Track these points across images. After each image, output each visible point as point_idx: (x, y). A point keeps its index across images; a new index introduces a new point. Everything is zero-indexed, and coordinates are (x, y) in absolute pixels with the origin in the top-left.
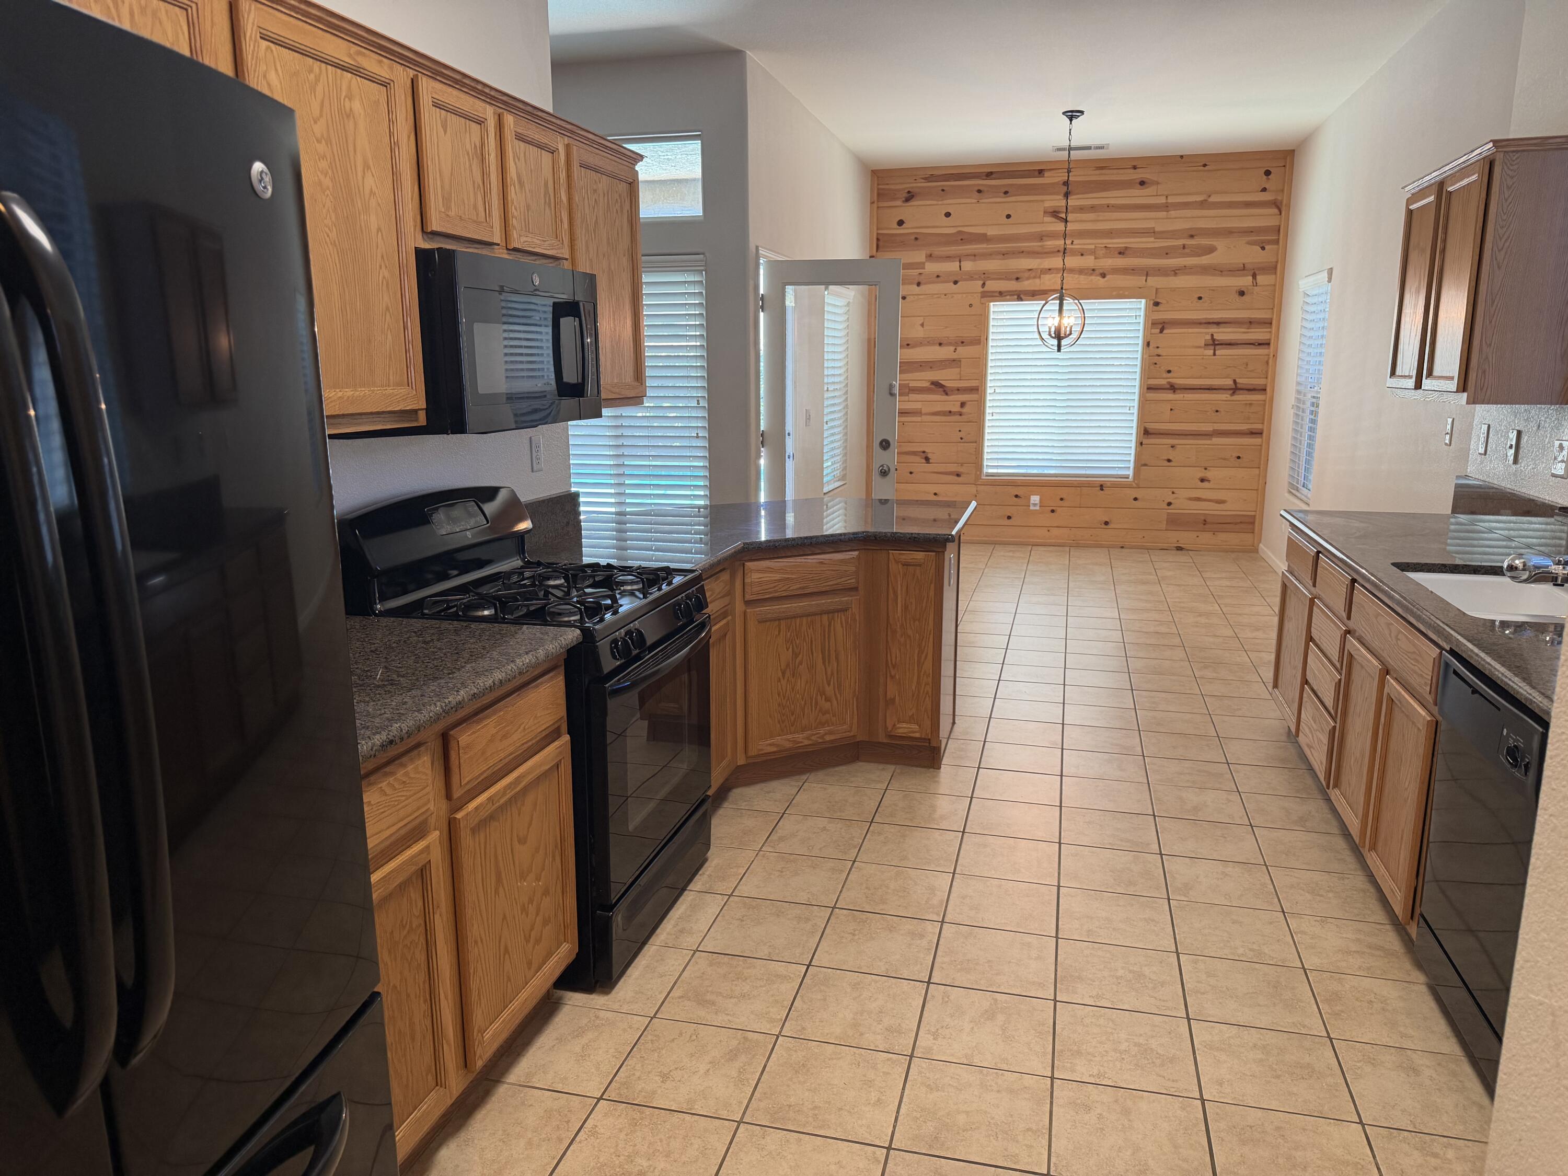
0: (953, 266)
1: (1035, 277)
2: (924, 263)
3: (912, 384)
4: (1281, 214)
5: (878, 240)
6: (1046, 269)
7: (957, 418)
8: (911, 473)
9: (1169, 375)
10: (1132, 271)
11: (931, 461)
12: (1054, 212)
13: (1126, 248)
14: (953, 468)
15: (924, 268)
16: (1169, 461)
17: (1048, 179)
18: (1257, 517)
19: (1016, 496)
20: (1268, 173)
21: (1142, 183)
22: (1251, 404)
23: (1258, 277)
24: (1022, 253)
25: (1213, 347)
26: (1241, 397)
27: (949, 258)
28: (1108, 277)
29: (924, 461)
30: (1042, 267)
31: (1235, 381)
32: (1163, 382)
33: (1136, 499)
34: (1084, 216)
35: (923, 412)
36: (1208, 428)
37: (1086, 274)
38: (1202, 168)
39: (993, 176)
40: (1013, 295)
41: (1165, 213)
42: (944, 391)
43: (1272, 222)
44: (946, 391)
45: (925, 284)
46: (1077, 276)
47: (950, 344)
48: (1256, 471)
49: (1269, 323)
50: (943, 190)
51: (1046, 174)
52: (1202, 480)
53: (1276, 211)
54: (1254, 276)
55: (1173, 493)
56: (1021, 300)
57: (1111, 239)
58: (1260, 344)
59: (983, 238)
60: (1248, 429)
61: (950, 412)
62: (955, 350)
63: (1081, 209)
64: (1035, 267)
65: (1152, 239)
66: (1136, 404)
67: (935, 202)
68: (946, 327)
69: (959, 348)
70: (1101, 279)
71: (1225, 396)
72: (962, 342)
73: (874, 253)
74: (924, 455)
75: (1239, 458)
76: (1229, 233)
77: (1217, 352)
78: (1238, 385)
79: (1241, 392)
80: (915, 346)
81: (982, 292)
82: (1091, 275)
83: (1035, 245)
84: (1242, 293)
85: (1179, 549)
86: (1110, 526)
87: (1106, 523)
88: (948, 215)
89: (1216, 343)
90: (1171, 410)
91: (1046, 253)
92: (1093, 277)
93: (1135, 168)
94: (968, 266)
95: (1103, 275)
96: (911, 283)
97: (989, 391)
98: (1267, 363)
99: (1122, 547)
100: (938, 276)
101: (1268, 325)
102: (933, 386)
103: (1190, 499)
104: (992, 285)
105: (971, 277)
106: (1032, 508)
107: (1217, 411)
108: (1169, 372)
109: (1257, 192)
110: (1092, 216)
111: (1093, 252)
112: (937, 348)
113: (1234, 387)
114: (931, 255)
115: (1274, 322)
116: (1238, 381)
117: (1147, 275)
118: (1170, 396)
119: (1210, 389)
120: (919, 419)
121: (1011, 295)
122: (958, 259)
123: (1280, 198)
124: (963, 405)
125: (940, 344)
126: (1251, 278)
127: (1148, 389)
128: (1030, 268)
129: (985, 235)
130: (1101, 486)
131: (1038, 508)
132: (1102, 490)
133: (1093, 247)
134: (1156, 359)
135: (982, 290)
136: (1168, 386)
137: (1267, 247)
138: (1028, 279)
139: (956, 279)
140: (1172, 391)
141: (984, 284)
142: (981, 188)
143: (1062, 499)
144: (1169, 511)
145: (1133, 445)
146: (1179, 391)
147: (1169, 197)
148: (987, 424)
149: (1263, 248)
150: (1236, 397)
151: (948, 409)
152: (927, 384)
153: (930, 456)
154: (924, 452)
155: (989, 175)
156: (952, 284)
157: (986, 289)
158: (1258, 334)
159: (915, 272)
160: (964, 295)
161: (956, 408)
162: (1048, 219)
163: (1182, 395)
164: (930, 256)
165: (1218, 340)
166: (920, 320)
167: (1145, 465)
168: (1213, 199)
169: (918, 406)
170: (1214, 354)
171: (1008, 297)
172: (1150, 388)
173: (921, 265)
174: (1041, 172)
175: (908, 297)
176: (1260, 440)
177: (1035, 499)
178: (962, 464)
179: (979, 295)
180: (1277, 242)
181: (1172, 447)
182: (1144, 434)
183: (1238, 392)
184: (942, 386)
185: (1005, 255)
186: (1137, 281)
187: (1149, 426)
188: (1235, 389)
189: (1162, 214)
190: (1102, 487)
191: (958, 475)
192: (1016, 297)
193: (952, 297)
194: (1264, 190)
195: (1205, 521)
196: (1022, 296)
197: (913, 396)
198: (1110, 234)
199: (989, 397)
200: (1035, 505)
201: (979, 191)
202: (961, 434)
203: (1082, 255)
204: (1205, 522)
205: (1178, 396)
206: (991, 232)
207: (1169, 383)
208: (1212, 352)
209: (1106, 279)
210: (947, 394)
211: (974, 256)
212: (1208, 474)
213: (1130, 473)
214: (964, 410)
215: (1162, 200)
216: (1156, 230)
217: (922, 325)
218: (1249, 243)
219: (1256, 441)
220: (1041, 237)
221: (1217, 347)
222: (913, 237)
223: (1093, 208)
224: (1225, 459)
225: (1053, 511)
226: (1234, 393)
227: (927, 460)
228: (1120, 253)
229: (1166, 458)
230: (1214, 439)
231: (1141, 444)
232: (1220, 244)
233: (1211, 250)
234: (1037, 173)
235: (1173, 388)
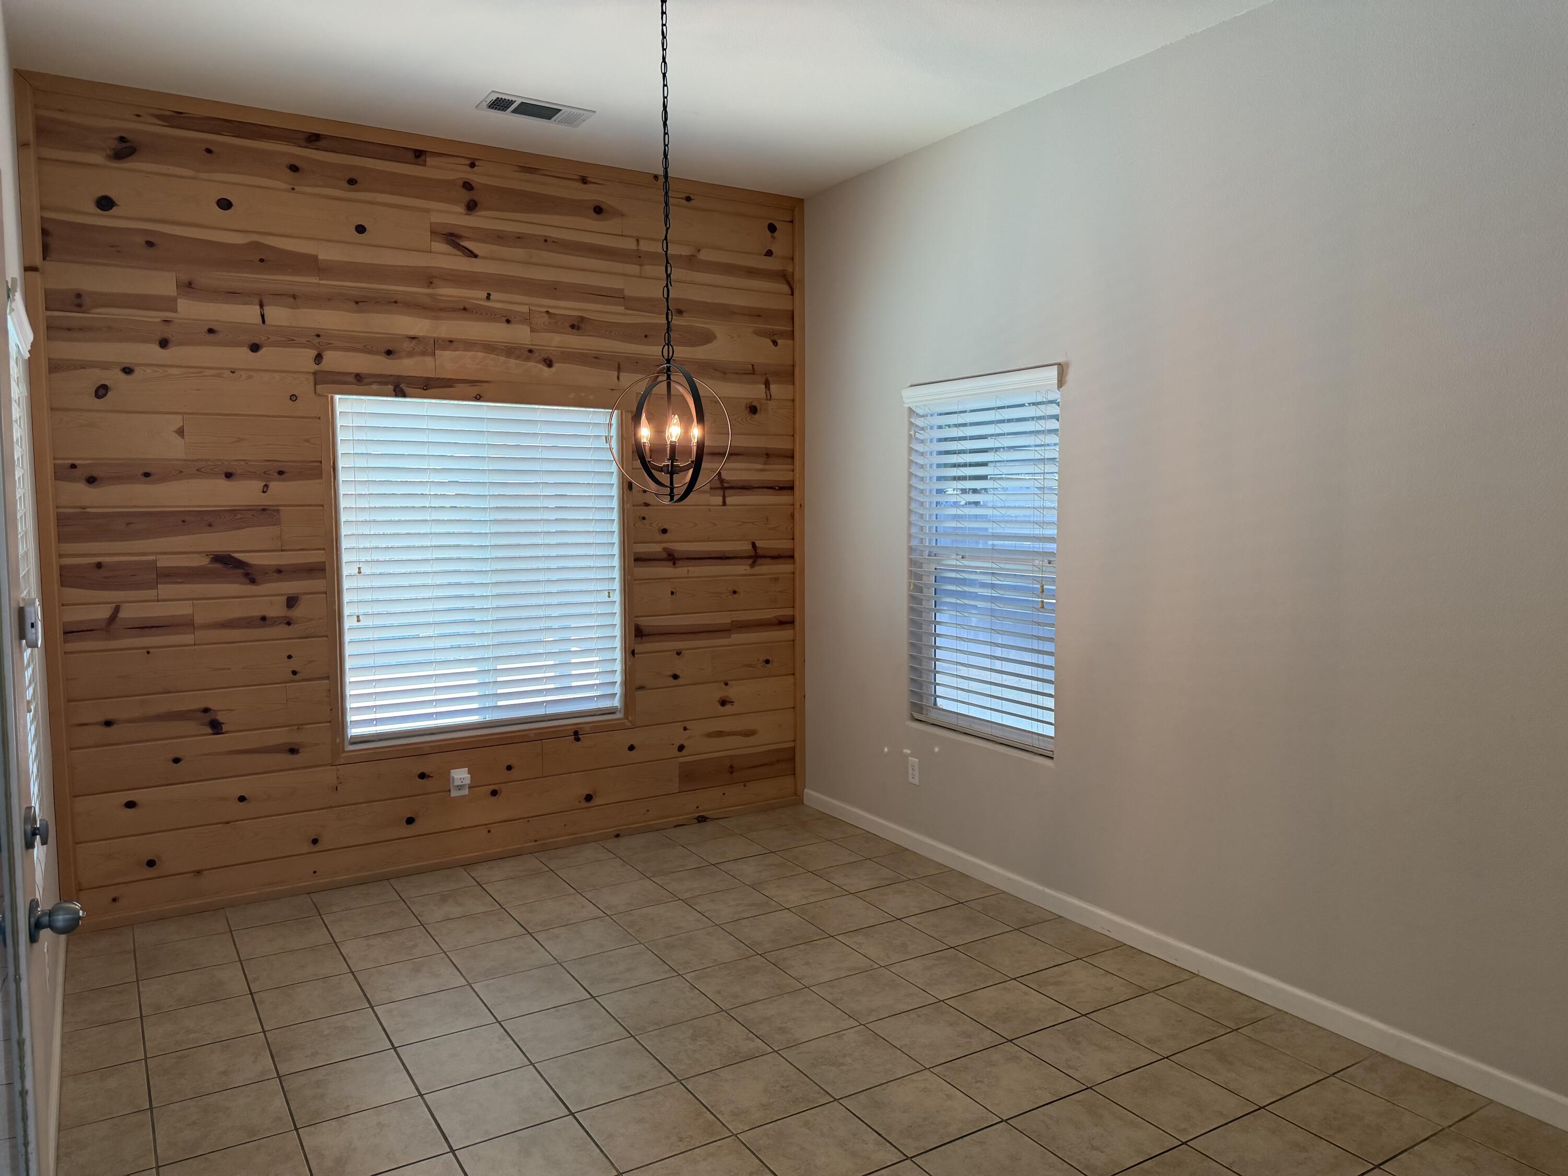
0: (248, 313)
1: (424, 354)
2: (174, 300)
3: (164, 562)
4: (792, 294)
5: (45, 232)
6: (444, 340)
7: (282, 630)
8: (176, 761)
9: (665, 537)
10: (594, 360)
11: (225, 728)
12: (452, 234)
13: (582, 319)
14: (282, 736)
15: (176, 311)
16: (675, 677)
17: (432, 170)
18: (797, 750)
19: (422, 776)
20: (772, 228)
21: (598, 210)
22: (776, 579)
23: (772, 387)
24: (393, 303)
25: (721, 492)
26: (766, 569)
27: (233, 295)
28: (556, 366)
29: (209, 731)
30: (435, 335)
31: (754, 544)
32: (656, 548)
33: (631, 748)
34: (505, 251)
35: (198, 620)
36: (724, 619)
37: (518, 358)
38: (684, 202)
39: (319, 144)
40: (387, 383)
41: (638, 267)
42: (246, 574)
43: (782, 304)
44: (250, 575)
45: (181, 344)
46: (502, 359)
47: (250, 475)
48: (791, 679)
49: (790, 456)
50: (209, 151)
51: (430, 161)
52: (723, 703)
53: (785, 288)
54: (767, 384)
55: (685, 729)
56: (404, 395)
57: (556, 298)
58: (781, 488)
59: (310, 264)
60: (775, 617)
61: (264, 618)
62: (265, 489)
63: (500, 238)
64: (421, 334)
65: (621, 309)
66: (617, 585)
67: (190, 173)
68: (240, 440)
69: (274, 485)
70: (546, 369)
71: (742, 568)
72: (281, 473)
73: (38, 260)
74: (207, 717)
75: (767, 662)
76: (725, 312)
77: (729, 500)
78: (758, 551)
79: (763, 560)
80: (164, 479)
81: (315, 373)
82: (527, 359)
83: (418, 291)
84: (753, 410)
85: (702, 819)
86: (597, 801)
87: (589, 798)
88: (225, 204)
89: (726, 485)
90: (672, 593)
91: (441, 310)
92: (531, 364)
93: (584, 181)
94: (278, 315)
95: (549, 363)
96: (145, 340)
97: (346, 570)
98: (792, 516)
99: (617, 836)
100: (211, 331)
101: (790, 460)
102: (218, 566)
103: (710, 735)
104: (334, 360)
105: (289, 338)
106: (454, 793)
107: (735, 592)
108: (664, 531)
109: (760, 254)
110: (520, 253)
111: (526, 319)
112: (223, 483)
113: (752, 553)
114: (190, 285)
115: (797, 456)
116: (758, 544)
117: (619, 369)
118: (667, 570)
119: (723, 558)
120: (188, 638)
121: (380, 383)
122: (257, 301)
123: (790, 270)
124: (291, 602)
125: (229, 476)
126: (763, 386)
127: (636, 560)
128: (412, 334)
129: (314, 258)
130: (576, 733)
131: (465, 792)
132: (578, 739)
133: (525, 309)
134: (644, 511)
135: (317, 367)
136: (665, 555)
137: (779, 342)
138: (411, 354)
139: (256, 341)
140: (671, 563)
141: (319, 358)
142: (298, 163)
143: (509, 768)
144: (681, 760)
145: (618, 655)
146: (680, 562)
147: (642, 242)
148: (348, 637)
149: (775, 343)
150: (758, 569)
151: (257, 613)
152: (205, 561)
153: (220, 717)
154: (206, 710)
155: (313, 139)
156: (245, 350)
157: (327, 364)
158: (777, 473)
159: (156, 316)
160: (278, 376)
161: (277, 609)
162: (441, 246)
163: (686, 569)
164: (187, 287)
165: (728, 482)
166: (177, 422)
167: (641, 688)
168: (703, 256)
169: (183, 609)
170: (724, 504)
171: (375, 387)
172: (640, 559)
173: (169, 304)
174: (419, 155)
175: (138, 372)
176: (790, 632)
177: (461, 776)
178: (300, 727)
179: (311, 378)
180: (791, 335)
181: (679, 653)
182: (636, 636)
183: (760, 561)
184: (239, 564)
185: (360, 303)
186: (604, 377)
187: (644, 622)
188: (756, 556)
189: (633, 269)
190: (577, 735)
191: (293, 751)
192: (391, 387)
193: (250, 377)
194: (769, 253)
195: (731, 767)
196: (403, 386)
197: (165, 590)
198: (553, 289)
199: (346, 584)
200: (460, 787)
201: (294, 168)
202: (294, 664)
203: (508, 321)
204: (732, 770)
205: (681, 571)
206: (327, 254)
207: (665, 549)
208: (719, 500)
209: (553, 369)
210: (253, 581)
211: (294, 298)
212: (731, 692)
213: (616, 702)
214: (297, 613)
215: (630, 245)
216: (628, 293)
217: (181, 432)
218: (760, 333)
219: (785, 634)
220: (429, 278)
221: (728, 492)
222: (141, 240)
223: (519, 239)
224: (750, 666)
225: (494, 793)
226: (754, 563)
227: (216, 727)
228: (573, 327)
229: (670, 673)
230: (734, 636)
231: (633, 653)
232: (719, 329)
233: (707, 338)
234: (411, 155)
235: (672, 558)
